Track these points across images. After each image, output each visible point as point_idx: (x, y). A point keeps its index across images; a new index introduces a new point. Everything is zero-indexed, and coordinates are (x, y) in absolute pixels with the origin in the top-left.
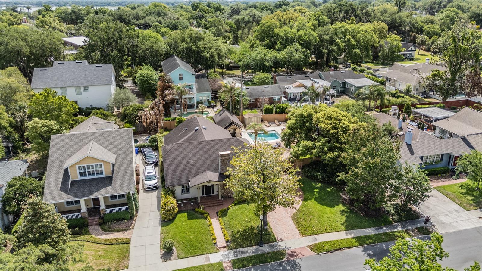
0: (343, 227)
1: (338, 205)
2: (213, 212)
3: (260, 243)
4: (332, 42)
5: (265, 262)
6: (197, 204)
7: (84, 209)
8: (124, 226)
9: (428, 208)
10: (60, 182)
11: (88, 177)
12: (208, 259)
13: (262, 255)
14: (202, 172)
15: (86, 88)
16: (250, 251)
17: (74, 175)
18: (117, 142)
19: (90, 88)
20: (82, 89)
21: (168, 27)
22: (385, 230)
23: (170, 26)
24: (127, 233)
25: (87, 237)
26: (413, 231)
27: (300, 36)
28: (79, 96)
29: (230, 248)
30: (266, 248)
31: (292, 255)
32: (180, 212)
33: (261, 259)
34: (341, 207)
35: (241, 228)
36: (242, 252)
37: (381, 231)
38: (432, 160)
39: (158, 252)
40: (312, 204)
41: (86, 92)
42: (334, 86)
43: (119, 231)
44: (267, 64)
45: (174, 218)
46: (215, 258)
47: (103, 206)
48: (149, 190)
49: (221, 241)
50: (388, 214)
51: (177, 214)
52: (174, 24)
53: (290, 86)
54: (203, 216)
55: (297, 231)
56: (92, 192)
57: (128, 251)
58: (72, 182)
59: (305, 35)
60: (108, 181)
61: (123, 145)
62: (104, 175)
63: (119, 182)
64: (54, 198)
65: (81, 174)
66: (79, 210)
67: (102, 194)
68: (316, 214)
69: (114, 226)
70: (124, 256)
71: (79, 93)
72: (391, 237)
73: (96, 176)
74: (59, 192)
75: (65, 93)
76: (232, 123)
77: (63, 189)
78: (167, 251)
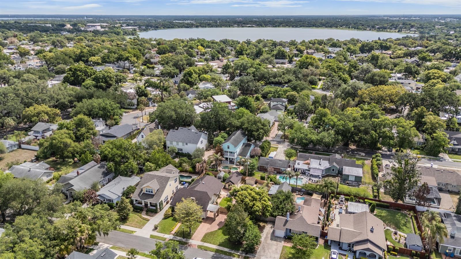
0: (218, 244)
3: (184, 238)
7: (143, 204)
8: (152, 215)
10: (139, 192)
11: (148, 193)
12: (164, 235)
13: (181, 241)
15: (187, 144)
16: (179, 238)
17: (144, 191)
19: (188, 144)
20: (185, 144)
22: (233, 252)
24: (151, 217)
25: (140, 214)
26: (242, 256)
28: (183, 147)
29: (174, 235)
30: (184, 240)
31: (189, 245)
34: (227, 237)
36: (176, 238)
37: (230, 251)
38: (297, 233)
39: (153, 228)
40: (220, 231)
41: (187, 146)
42: (333, 169)
45: (167, 218)
46: (166, 236)
47: (149, 205)
49: (173, 232)
51: (170, 217)
53: (302, 162)
54: (178, 221)
55: (201, 239)
56: (146, 199)
57: (146, 224)
58: (143, 193)
60: (153, 196)
62: (153, 194)
63: (156, 198)
64: (135, 197)
65: (147, 191)
67: (149, 201)
68: (216, 235)
69: (149, 213)
70: (144, 225)
71: (183, 145)
72: (230, 254)
73: (151, 193)
74: (137, 196)
75: (178, 144)
76: (230, 181)
77: (139, 195)
78: (156, 228)
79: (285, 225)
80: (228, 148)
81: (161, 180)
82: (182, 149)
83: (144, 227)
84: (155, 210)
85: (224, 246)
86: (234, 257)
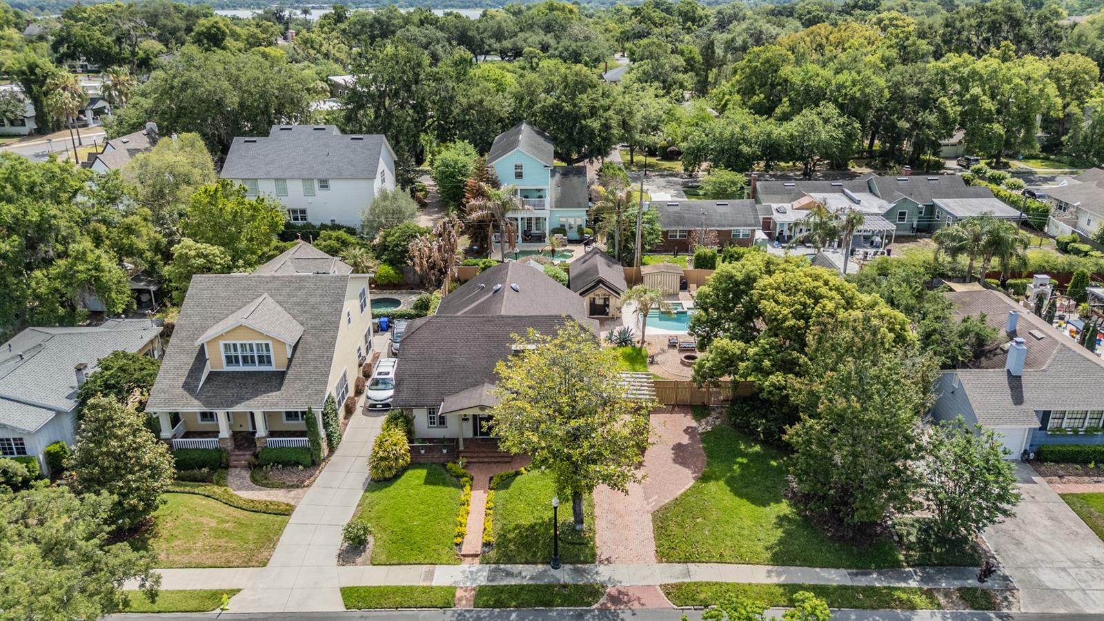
0: (768, 555)
1: (778, 501)
2: (481, 477)
3: (555, 561)
4: (926, 102)
5: (549, 604)
6: (454, 454)
7: (225, 433)
8: (294, 479)
9: (1018, 543)
10: (185, 371)
11: (242, 368)
12: (430, 575)
13: (549, 587)
14: (476, 384)
15: (324, 184)
16: (526, 573)
17: (217, 361)
18: (313, 300)
19: (331, 183)
20: (316, 184)
21: (560, 56)
22: (875, 580)
23: (565, 54)
24: (294, 492)
25: (216, 489)
26: (947, 594)
27: (840, 87)
28: (310, 199)
29: (486, 561)
30: (564, 575)
31: (615, 600)
32: (413, 465)
33: (542, 596)
34: (784, 508)
35: (526, 520)
36: (509, 574)
37: (862, 581)
38: (1077, 423)
39: (337, 542)
40: (718, 490)
41: (324, 192)
42: (903, 214)
43: (282, 486)
44: (745, 149)
45: (397, 477)
46: (444, 576)
47: (261, 432)
48: (372, 409)
49: (473, 543)
50: (898, 542)
51: (404, 470)
52: (574, 51)
53: (787, 206)
54: (456, 481)
55: (651, 547)
56: (240, 399)
57: (279, 532)
58: (211, 374)
59: (854, 83)
60: (278, 379)
61: (325, 309)
62: (273, 368)
63: (298, 385)
64: (167, 402)
65: (230, 360)
66: (215, 433)
67: (259, 406)
68: (714, 515)
69: (275, 475)
70: (269, 540)
71: (309, 192)
72: (881, 600)
73: (257, 368)
74: (181, 391)
75: (283, 192)
76: (600, 281)
77: (189, 386)
78: (355, 546)
79: (1018, 398)
80: (519, 175)
81: (302, 294)
82: (303, 212)
83: (279, 556)
84: (304, 449)
85: (809, 562)
86: (913, 607)
